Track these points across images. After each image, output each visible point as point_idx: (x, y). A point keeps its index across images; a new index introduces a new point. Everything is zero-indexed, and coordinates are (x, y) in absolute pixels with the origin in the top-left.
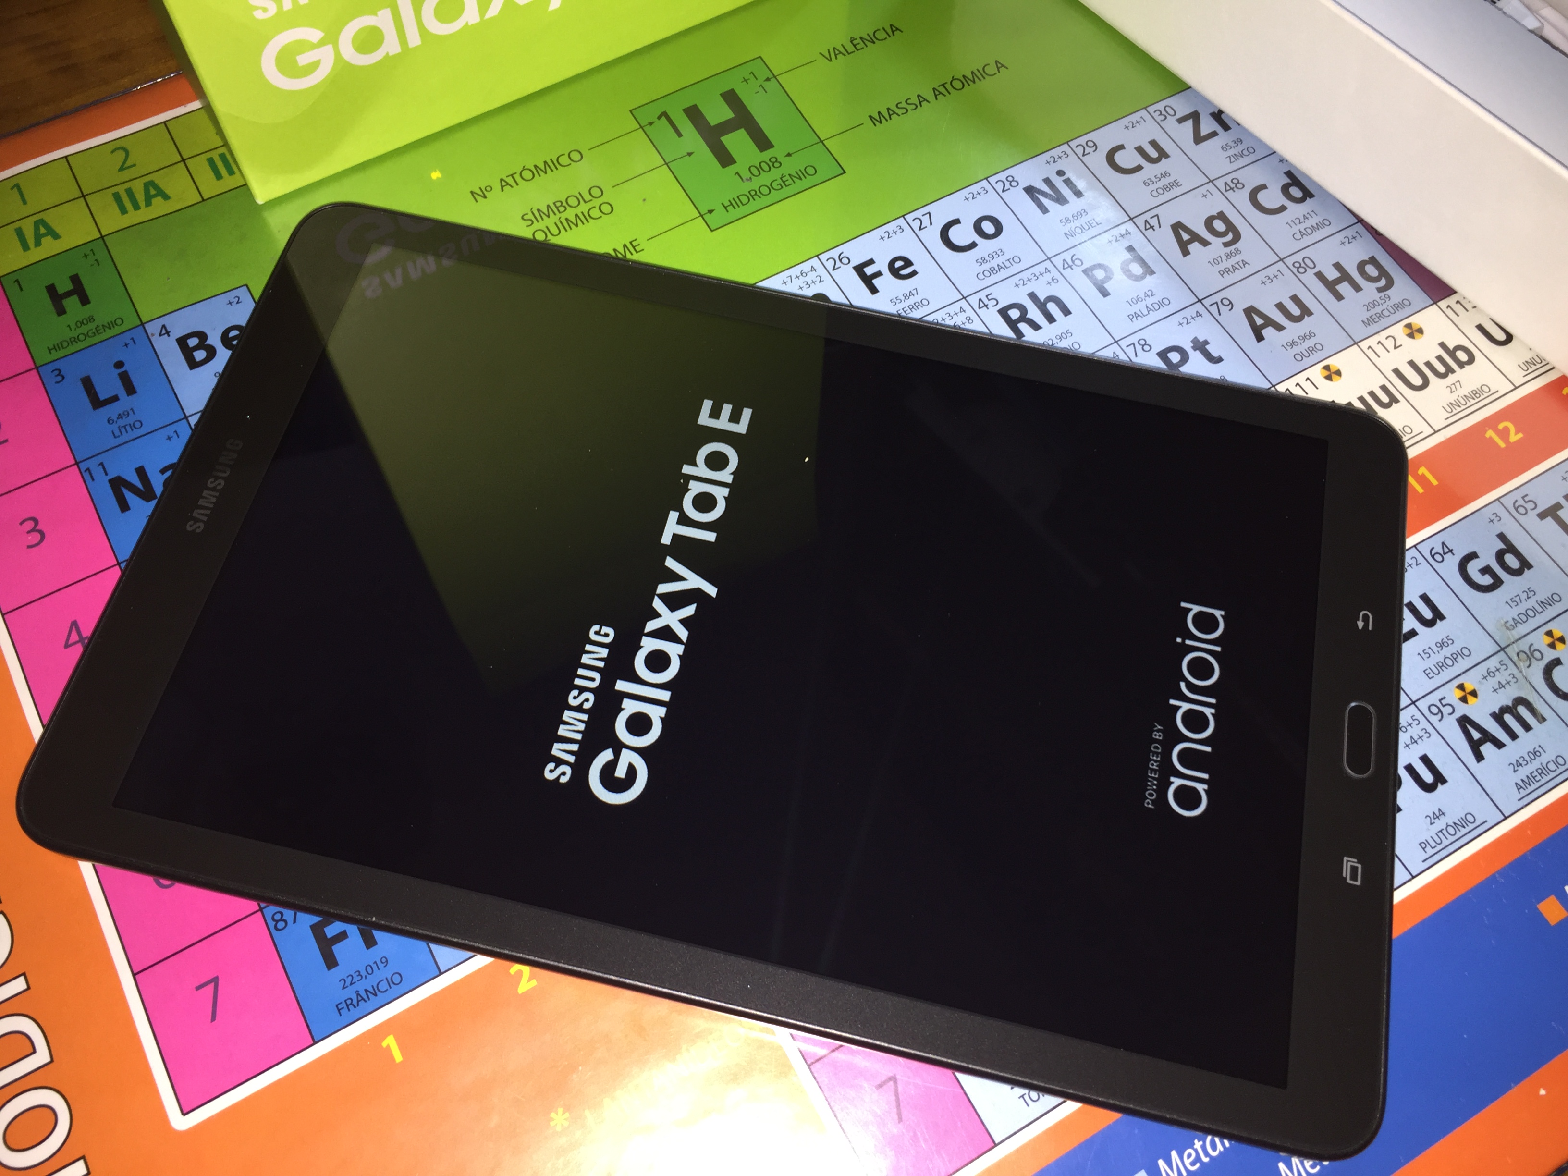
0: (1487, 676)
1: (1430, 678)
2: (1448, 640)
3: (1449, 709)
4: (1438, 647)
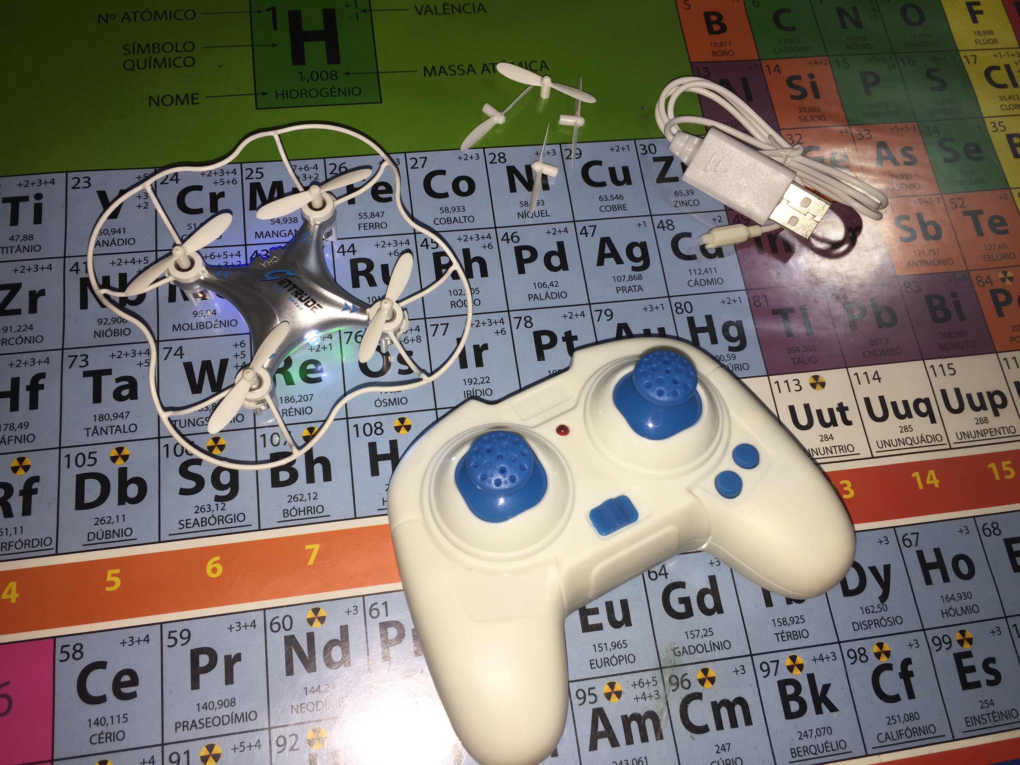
0: (637, 685)
1: (592, 668)
2: (623, 643)
3: (592, 699)
4: (612, 646)
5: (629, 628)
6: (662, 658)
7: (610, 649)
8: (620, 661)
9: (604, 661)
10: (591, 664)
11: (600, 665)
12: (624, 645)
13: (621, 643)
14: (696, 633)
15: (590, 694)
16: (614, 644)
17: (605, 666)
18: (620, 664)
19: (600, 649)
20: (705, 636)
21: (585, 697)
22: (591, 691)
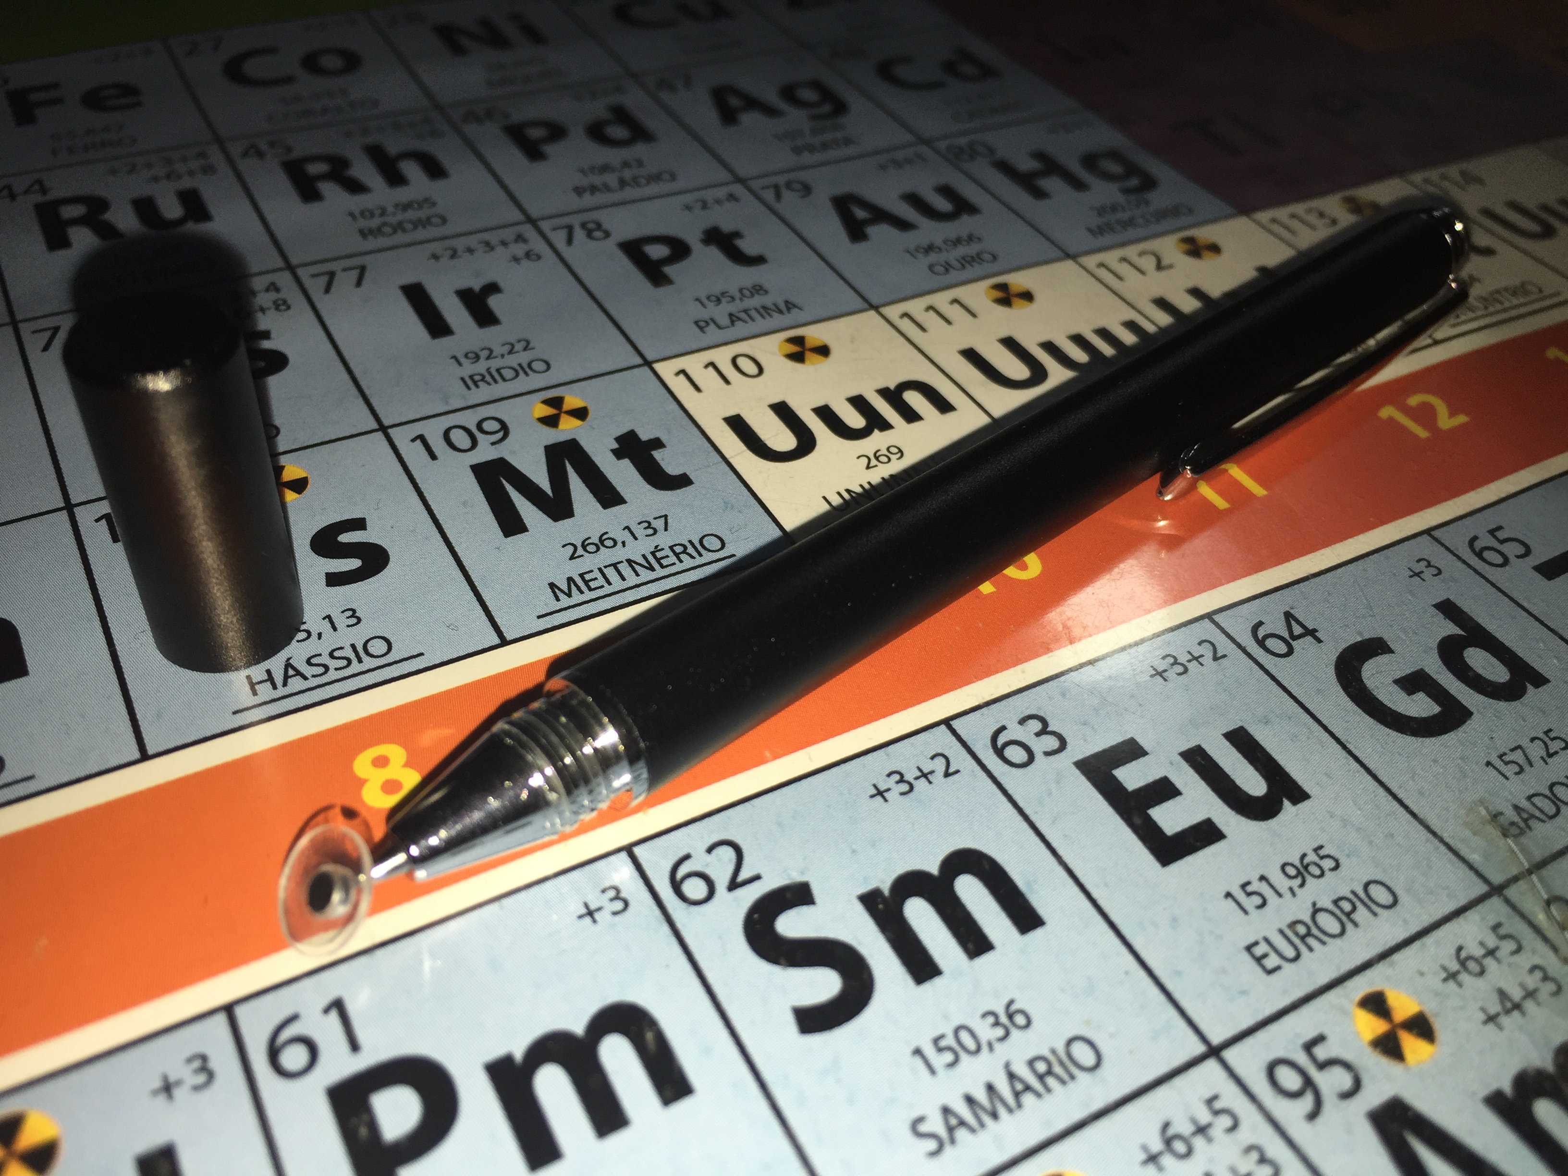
0: (1458, 972)
1: (1270, 972)
2: (1322, 858)
3: (1340, 1079)
4: (1290, 877)
5: (1304, 805)
6: (1475, 858)
7: (1291, 889)
8: (1348, 915)
9: (1297, 934)
10: (1259, 960)
11: (1290, 953)
12: (1328, 864)
13: (1312, 857)
14: (1518, 756)
15: (1322, 1066)
16: (1292, 871)
17: (1311, 949)
18: (1356, 924)
19: (1257, 900)
20: (1550, 755)
21: (1308, 1083)
22: (1321, 1052)
